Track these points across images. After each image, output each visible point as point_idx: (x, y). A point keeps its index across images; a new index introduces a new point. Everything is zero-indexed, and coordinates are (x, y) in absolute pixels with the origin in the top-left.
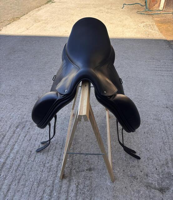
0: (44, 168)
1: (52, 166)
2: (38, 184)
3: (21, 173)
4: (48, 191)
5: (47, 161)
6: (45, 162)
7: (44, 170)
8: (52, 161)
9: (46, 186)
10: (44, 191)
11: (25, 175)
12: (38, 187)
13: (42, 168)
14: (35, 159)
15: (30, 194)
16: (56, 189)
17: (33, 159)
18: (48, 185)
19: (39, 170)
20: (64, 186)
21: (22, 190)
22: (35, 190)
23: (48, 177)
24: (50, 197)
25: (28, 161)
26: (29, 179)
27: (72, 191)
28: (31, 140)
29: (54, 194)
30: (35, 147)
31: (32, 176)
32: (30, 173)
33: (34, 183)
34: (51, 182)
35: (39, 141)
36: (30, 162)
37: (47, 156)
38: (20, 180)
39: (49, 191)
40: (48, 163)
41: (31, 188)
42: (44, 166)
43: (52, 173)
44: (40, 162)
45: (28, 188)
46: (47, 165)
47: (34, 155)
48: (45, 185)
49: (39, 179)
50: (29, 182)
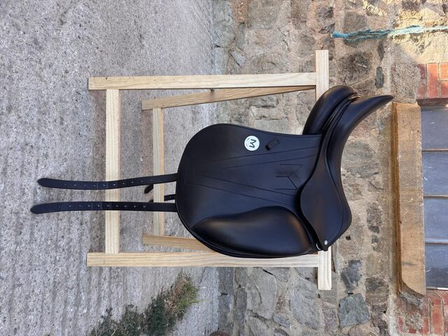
0: (57, 252)
1: (71, 244)
2: (53, 294)
3: (10, 283)
4: (72, 298)
5: (60, 234)
6: (55, 237)
7: (57, 258)
8: (69, 229)
9: (67, 291)
10: (66, 302)
11: (21, 285)
12: (54, 299)
13: (53, 254)
14: (32, 233)
15: (42, 321)
16: (83, 288)
17: (27, 237)
18: (70, 287)
19: (49, 259)
20: (94, 277)
21: (25, 323)
22: (48, 309)
23: (67, 269)
24: (76, 308)
25: (17, 243)
26: (33, 291)
27: (105, 279)
28: (9, 172)
29: (81, 299)
30: (25, 198)
31: (38, 281)
32: (31, 275)
33: (44, 294)
34: (75, 277)
35: (30, 174)
36: (23, 245)
37: (58, 219)
38: (10, 302)
39: (74, 298)
40: (63, 237)
41: (42, 307)
42: (56, 246)
43: (73, 260)
44: (46, 240)
45: (35, 312)
46: (62, 243)
47: (28, 223)
48: (66, 289)
49: (51, 281)
50: (33, 298)
